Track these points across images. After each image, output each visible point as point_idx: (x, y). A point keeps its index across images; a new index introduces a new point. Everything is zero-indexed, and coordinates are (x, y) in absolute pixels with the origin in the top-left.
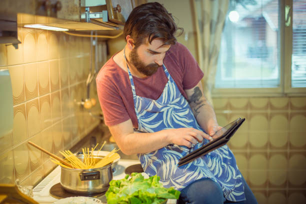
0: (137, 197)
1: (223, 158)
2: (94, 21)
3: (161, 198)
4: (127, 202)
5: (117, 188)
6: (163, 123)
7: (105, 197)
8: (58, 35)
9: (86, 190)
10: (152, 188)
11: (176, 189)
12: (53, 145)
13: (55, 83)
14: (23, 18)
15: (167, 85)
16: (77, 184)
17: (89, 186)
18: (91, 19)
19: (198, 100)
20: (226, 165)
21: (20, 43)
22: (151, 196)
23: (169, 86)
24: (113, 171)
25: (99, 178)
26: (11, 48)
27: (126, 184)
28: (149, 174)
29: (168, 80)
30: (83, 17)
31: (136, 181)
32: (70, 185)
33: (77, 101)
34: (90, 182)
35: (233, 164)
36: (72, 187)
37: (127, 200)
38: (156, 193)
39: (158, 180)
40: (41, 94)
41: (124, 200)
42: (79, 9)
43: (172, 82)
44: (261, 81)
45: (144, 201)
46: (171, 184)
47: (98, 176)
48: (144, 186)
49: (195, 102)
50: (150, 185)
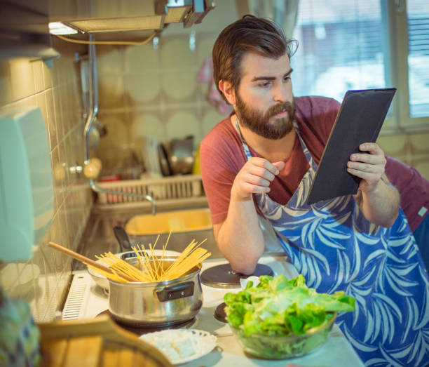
0: (294, 314)
3: (328, 313)
4: (283, 326)
15: (307, 176)
18: (168, 8)
22: (316, 310)
25: (190, 294)
32: (132, 312)
36: (138, 317)
37: (281, 322)
47: (190, 290)
48: (298, 295)
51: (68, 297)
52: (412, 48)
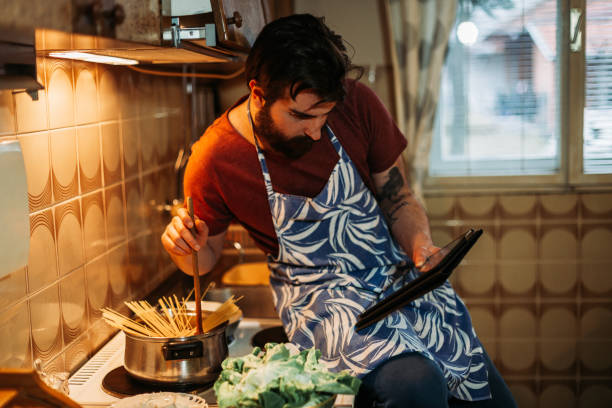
0: (276, 390)
1: (446, 313)
2: (189, 45)
3: (323, 393)
4: (257, 401)
5: (237, 374)
6: (328, 243)
7: (213, 392)
9: (175, 380)
10: (305, 373)
11: (353, 375)
12: (110, 291)
14: (46, 38)
15: (336, 167)
16: (158, 367)
17: (182, 370)
18: (182, 40)
19: (396, 194)
20: (450, 328)
21: (42, 88)
22: (305, 388)
23: (340, 168)
24: (229, 342)
25: (201, 355)
26: (24, 98)
27: (255, 365)
28: (299, 346)
29: (339, 158)
30: (167, 36)
31: (274, 358)
32: (143, 368)
33: (157, 204)
34: (184, 363)
35: (465, 325)
37: (257, 397)
38: (313, 382)
40: (84, 190)
41: (250, 396)
42: (158, 21)
43: (346, 161)
44: (523, 161)
45: (290, 400)
46: (342, 366)
47: (199, 350)
48: (290, 369)
49: (390, 198)
50: (301, 367)
51: (80, 370)
52: (588, 103)
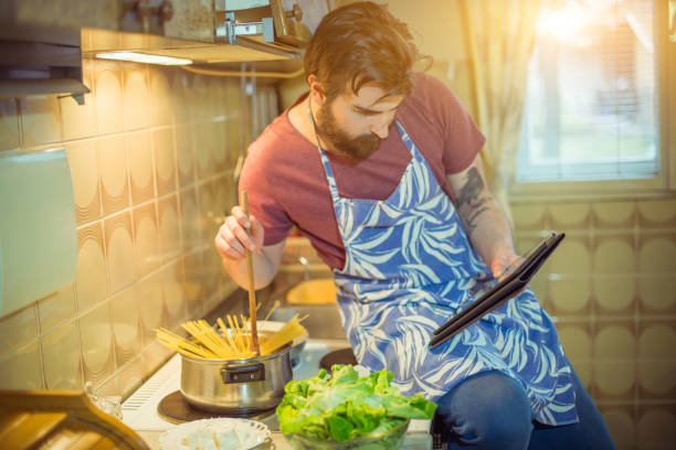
0: (343, 415)
1: (530, 330)
2: (244, 41)
3: (395, 418)
4: (323, 427)
5: (301, 398)
6: (400, 253)
7: (276, 418)
8: (169, 73)
9: (235, 405)
10: (375, 397)
11: (427, 398)
12: (165, 312)
13: (165, 177)
14: (92, 39)
15: (409, 168)
16: (216, 392)
17: (243, 395)
18: (237, 36)
19: (476, 198)
20: (535, 346)
21: (88, 91)
22: (374, 412)
23: (413, 169)
24: (294, 365)
25: (262, 378)
26: (69, 103)
27: (320, 388)
28: (370, 369)
29: (412, 157)
30: (221, 32)
31: (341, 381)
32: (201, 393)
33: (215, 216)
34: (245, 387)
35: (551, 342)
36: (205, 399)
37: (322, 422)
38: (384, 406)
39: (390, 379)
40: (135, 201)
41: (316, 422)
42: (211, 15)
43: (419, 160)
44: (618, 163)
45: (358, 425)
46: (416, 389)
47: (260, 372)
48: (359, 392)
49: (469, 203)
50: (370, 390)
51: (134, 394)
